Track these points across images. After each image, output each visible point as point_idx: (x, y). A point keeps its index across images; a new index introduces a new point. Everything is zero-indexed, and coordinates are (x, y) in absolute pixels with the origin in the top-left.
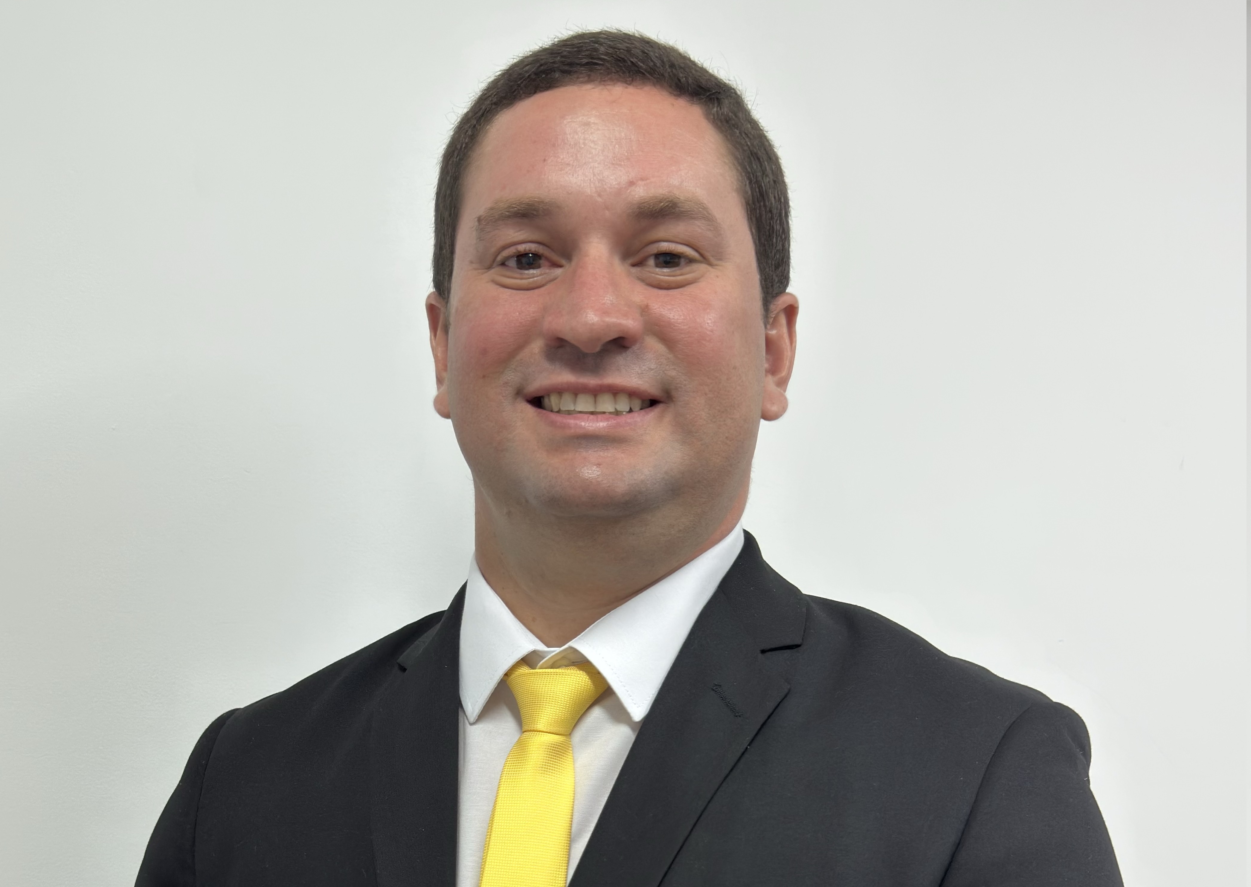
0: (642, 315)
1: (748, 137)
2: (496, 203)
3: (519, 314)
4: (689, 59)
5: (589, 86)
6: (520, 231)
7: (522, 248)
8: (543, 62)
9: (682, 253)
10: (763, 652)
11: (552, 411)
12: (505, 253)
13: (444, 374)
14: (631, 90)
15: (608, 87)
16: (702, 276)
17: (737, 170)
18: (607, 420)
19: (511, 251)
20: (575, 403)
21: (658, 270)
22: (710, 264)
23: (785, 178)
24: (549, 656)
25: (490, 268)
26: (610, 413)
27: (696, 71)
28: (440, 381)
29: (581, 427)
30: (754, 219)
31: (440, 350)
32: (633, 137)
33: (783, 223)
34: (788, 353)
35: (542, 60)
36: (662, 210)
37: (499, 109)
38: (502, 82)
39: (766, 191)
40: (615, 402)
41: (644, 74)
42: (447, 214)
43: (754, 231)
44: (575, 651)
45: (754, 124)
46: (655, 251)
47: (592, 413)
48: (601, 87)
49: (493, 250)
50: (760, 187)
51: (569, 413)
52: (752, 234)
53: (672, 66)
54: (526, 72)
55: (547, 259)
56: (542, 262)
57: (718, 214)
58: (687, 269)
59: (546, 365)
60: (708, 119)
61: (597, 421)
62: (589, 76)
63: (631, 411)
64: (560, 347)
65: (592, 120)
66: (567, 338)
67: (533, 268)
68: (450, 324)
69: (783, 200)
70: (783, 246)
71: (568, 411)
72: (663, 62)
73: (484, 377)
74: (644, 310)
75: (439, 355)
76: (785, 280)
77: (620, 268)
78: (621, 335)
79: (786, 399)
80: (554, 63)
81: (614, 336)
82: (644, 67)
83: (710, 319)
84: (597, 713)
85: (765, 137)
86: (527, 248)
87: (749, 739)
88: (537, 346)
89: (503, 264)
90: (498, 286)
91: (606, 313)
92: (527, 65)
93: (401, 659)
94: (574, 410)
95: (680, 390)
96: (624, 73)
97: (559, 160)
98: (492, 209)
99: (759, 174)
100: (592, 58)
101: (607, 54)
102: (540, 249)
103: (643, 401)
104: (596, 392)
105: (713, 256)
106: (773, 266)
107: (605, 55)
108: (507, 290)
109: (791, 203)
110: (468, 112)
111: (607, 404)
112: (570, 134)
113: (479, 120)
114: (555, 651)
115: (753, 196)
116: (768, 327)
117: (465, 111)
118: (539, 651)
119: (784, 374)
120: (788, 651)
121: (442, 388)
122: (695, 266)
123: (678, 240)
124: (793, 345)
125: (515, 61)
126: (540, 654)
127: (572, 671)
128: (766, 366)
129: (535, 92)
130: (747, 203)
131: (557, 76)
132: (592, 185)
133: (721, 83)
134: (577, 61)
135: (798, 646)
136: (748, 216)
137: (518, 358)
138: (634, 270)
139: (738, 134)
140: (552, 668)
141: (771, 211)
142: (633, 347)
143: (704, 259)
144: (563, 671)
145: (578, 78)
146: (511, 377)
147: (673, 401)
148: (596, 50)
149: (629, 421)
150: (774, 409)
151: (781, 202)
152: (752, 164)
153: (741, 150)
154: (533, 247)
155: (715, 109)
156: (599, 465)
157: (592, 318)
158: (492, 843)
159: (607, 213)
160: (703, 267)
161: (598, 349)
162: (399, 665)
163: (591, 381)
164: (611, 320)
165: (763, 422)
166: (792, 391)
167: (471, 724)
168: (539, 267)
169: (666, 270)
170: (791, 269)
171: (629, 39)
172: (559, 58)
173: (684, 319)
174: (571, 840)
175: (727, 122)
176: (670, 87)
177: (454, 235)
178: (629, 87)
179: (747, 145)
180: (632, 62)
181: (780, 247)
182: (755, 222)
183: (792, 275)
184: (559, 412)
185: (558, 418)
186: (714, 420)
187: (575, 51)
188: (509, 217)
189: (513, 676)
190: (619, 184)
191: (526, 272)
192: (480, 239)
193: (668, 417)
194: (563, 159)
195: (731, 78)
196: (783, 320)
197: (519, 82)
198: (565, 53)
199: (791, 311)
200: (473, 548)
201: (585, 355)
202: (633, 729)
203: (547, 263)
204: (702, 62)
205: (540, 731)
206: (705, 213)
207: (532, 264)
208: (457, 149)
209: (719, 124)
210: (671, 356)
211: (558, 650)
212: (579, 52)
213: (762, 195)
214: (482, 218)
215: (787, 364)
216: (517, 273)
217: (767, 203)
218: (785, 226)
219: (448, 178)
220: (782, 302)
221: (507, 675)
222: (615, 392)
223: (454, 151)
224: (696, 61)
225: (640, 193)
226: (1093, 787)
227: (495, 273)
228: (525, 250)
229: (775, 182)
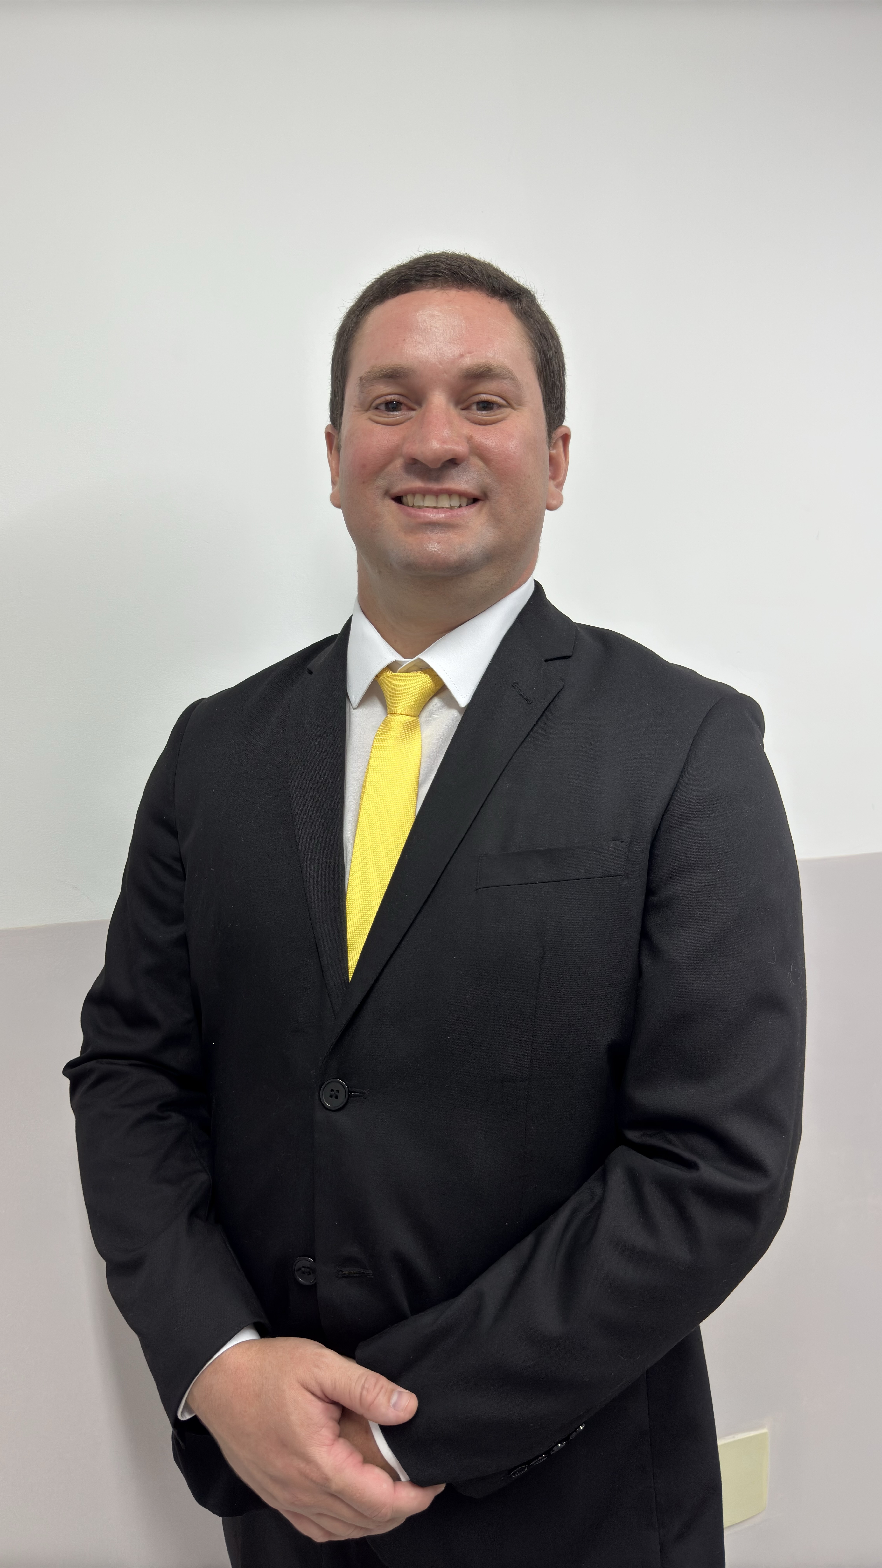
0: (468, 443)
1: (539, 324)
2: (372, 368)
3: (387, 441)
4: (500, 272)
5: (434, 291)
6: (388, 387)
7: (389, 398)
8: (403, 274)
9: (495, 402)
10: (546, 661)
11: (408, 506)
12: (378, 401)
13: (337, 479)
14: (461, 293)
15: (446, 291)
16: (508, 416)
17: (532, 346)
18: (445, 512)
19: (382, 399)
20: (423, 501)
21: (479, 412)
22: (513, 408)
23: (563, 349)
24: (405, 665)
25: (367, 410)
26: (446, 507)
27: (505, 279)
28: (334, 483)
29: (427, 517)
30: (542, 378)
31: (334, 462)
32: (462, 325)
33: (561, 380)
34: (563, 465)
35: (403, 272)
36: (482, 372)
37: (374, 305)
38: (376, 286)
39: (550, 359)
40: (450, 501)
41: (470, 283)
42: (339, 374)
43: (542, 386)
44: (422, 661)
45: (543, 314)
46: (477, 400)
47: (435, 508)
48: (442, 291)
49: (370, 399)
50: (546, 356)
51: (420, 507)
52: (541, 388)
53: (489, 276)
54: (393, 280)
55: (406, 405)
56: (402, 407)
57: (519, 376)
58: (498, 411)
59: (405, 476)
60: (512, 312)
61: (438, 513)
62: (434, 283)
63: (460, 506)
64: (415, 464)
65: (436, 313)
66: (419, 458)
67: (396, 411)
68: (341, 447)
69: (561, 364)
70: (561, 395)
71: (419, 506)
72: (483, 274)
73: (364, 482)
74: (470, 439)
75: (333, 465)
76: (562, 417)
77: (454, 412)
78: (455, 457)
79: (562, 497)
80: (411, 275)
81: (451, 457)
82: (471, 278)
83: (513, 445)
84: (436, 701)
85: (550, 323)
86: (393, 398)
87: (536, 718)
88: (399, 463)
89: (377, 408)
90: (373, 422)
91: (444, 442)
92: (393, 276)
93: (309, 666)
94: (423, 506)
95: (493, 492)
96: (457, 281)
97: (414, 340)
98: (369, 372)
99: (546, 348)
100: (436, 272)
101: (446, 269)
102: (401, 399)
103: (468, 499)
104: (437, 494)
105: (515, 403)
106: (555, 409)
107: (445, 270)
108: (379, 425)
109: (566, 366)
110: (353, 306)
111: (445, 502)
112: (421, 323)
113: (360, 314)
114: (408, 661)
115: (541, 361)
116: (551, 448)
117: (352, 304)
118: (398, 661)
119: (561, 479)
120: (563, 660)
121: (336, 488)
122: (503, 410)
123: (491, 393)
124: (567, 460)
125: (385, 272)
126: (399, 663)
127: (420, 674)
128: (549, 474)
129: (398, 294)
130: (538, 368)
131: (413, 283)
132: (436, 357)
133: (521, 287)
134: (426, 274)
135: (569, 657)
136: (538, 376)
137: (386, 470)
138: (463, 412)
139: (532, 322)
140: (407, 671)
141: (553, 372)
142: (463, 464)
143: (509, 405)
144: (414, 674)
145: (426, 285)
146: (382, 483)
147: (488, 499)
148: (438, 266)
149: (459, 513)
150: (554, 502)
151: (560, 366)
152: (541, 341)
153: (534, 333)
154: (396, 397)
155: (517, 306)
156: (439, 542)
157: (435, 445)
158: (367, 788)
159: (446, 376)
160: (509, 410)
161: (439, 466)
162: (308, 670)
163: (435, 486)
164: (447, 447)
165: (547, 511)
166: (566, 491)
167: (354, 709)
168: (400, 410)
169: (484, 412)
170: (566, 410)
171: (460, 259)
172: (414, 272)
173: (496, 445)
174: (419, 786)
175: (525, 313)
176: (488, 290)
177: (344, 388)
178: (460, 290)
179: (538, 329)
180: (462, 274)
181: (559, 395)
182: (542, 380)
183: (567, 413)
184: (413, 506)
185: (412, 511)
186: (515, 512)
187: (425, 267)
188: (380, 377)
189: (381, 677)
190: (454, 356)
191: (392, 413)
192: (361, 392)
193: (485, 510)
194: (416, 339)
195: (528, 284)
196: (561, 444)
197: (387, 287)
198: (418, 268)
199: (566, 438)
200: (356, 593)
201: (431, 470)
202: (460, 713)
203: (405, 408)
204: (508, 272)
205: (398, 714)
206: (510, 375)
207: (396, 408)
208: (346, 330)
209: (520, 315)
210: (487, 469)
211: (411, 660)
212: (427, 267)
213: (547, 362)
214: (363, 378)
215: (563, 473)
216: (385, 414)
217: (551, 367)
218: (563, 381)
219: (340, 351)
220: (560, 432)
221: (377, 676)
222: (450, 493)
223: (344, 332)
224: (505, 272)
225: (468, 361)
226: (765, 750)
227: (371, 414)
228: (391, 400)
229: (556, 353)
